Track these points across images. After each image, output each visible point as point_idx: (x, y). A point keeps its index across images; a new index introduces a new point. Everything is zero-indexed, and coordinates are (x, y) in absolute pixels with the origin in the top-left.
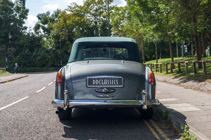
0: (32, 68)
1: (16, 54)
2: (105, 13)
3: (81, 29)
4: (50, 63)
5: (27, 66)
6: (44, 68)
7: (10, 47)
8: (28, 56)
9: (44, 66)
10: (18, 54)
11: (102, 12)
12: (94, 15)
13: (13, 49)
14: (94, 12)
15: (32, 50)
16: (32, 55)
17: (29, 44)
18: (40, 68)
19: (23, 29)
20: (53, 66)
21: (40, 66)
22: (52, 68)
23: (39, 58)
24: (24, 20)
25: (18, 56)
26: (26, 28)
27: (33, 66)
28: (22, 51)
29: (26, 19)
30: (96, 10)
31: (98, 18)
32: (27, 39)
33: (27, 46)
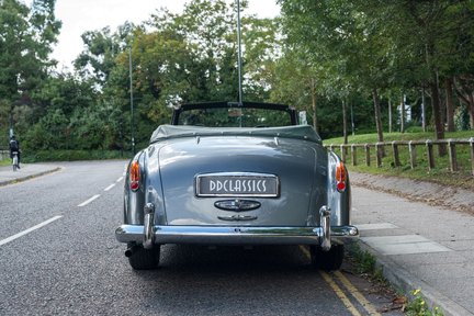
0: (69, 152)
1: (33, 120)
2: (230, 32)
3: (178, 66)
4: (108, 142)
5: (56, 148)
6: (95, 153)
7: (19, 105)
8: (59, 124)
9: (95, 147)
10: (37, 121)
11: (222, 31)
12: (208, 37)
13: (25, 109)
14: (207, 30)
15: (68, 112)
16: (68, 124)
17: (62, 99)
18: (84, 152)
19: (48, 65)
20: (114, 147)
21: (85, 149)
22: (113, 153)
23: (84, 129)
24: (52, 45)
25: (37, 126)
26: (54, 63)
27: (69, 148)
28: (46, 113)
29: (56, 41)
30: (212, 26)
31: (216, 42)
32: (58, 86)
33: (56, 103)
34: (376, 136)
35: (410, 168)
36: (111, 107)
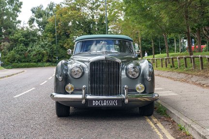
0: (27, 64)
1: (10, 49)
2: (102, 6)
3: (77, 22)
4: (45, 59)
5: (21, 62)
6: (40, 64)
7: (4, 42)
8: (22, 51)
9: (39, 61)
10: (12, 49)
11: (99, 6)
12: (91, 9)
13: (7, 44)
14: (91, 6)
15: (27, 45)
16: (26, 50)
17: (24, 39)
18: (34, 64)
19: (17, 23)
20: (48, 61)
21: (35, 62)
22: (48, 64)
23: (34, 53)
24: (18, 13)
25: (12, 51)
26: (19, 22)
27: (27, 62)
28: (16, 45)
29: (20, 12)
30: (93, 4)
31: (95, 11)
32: (22, 33)
33: (21, 41)
34: (166, 54)
35: (178, 68)
36: (46, 42)
